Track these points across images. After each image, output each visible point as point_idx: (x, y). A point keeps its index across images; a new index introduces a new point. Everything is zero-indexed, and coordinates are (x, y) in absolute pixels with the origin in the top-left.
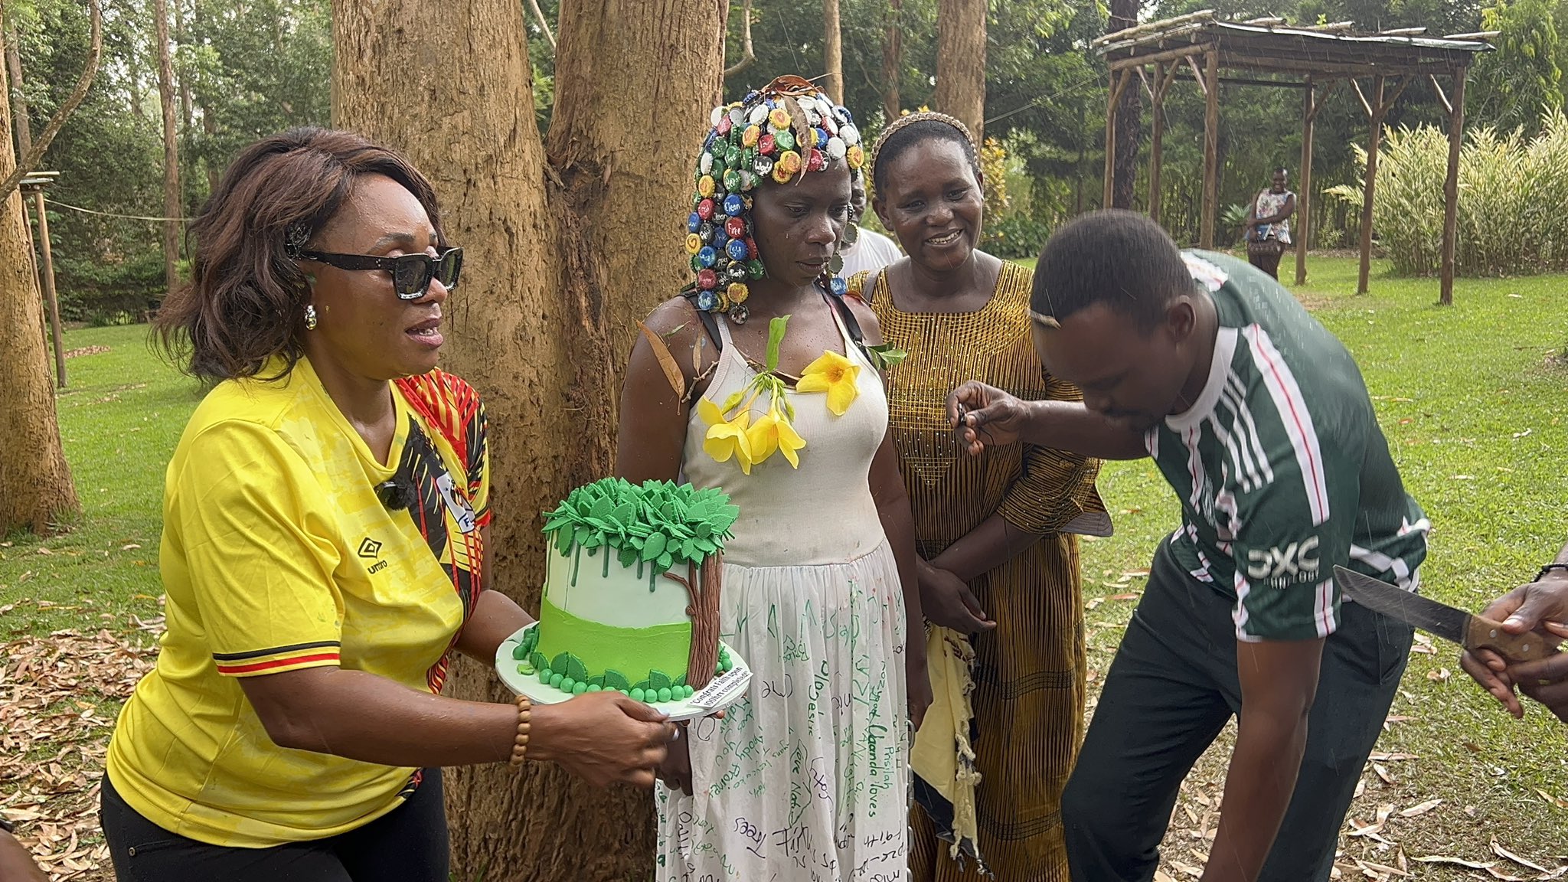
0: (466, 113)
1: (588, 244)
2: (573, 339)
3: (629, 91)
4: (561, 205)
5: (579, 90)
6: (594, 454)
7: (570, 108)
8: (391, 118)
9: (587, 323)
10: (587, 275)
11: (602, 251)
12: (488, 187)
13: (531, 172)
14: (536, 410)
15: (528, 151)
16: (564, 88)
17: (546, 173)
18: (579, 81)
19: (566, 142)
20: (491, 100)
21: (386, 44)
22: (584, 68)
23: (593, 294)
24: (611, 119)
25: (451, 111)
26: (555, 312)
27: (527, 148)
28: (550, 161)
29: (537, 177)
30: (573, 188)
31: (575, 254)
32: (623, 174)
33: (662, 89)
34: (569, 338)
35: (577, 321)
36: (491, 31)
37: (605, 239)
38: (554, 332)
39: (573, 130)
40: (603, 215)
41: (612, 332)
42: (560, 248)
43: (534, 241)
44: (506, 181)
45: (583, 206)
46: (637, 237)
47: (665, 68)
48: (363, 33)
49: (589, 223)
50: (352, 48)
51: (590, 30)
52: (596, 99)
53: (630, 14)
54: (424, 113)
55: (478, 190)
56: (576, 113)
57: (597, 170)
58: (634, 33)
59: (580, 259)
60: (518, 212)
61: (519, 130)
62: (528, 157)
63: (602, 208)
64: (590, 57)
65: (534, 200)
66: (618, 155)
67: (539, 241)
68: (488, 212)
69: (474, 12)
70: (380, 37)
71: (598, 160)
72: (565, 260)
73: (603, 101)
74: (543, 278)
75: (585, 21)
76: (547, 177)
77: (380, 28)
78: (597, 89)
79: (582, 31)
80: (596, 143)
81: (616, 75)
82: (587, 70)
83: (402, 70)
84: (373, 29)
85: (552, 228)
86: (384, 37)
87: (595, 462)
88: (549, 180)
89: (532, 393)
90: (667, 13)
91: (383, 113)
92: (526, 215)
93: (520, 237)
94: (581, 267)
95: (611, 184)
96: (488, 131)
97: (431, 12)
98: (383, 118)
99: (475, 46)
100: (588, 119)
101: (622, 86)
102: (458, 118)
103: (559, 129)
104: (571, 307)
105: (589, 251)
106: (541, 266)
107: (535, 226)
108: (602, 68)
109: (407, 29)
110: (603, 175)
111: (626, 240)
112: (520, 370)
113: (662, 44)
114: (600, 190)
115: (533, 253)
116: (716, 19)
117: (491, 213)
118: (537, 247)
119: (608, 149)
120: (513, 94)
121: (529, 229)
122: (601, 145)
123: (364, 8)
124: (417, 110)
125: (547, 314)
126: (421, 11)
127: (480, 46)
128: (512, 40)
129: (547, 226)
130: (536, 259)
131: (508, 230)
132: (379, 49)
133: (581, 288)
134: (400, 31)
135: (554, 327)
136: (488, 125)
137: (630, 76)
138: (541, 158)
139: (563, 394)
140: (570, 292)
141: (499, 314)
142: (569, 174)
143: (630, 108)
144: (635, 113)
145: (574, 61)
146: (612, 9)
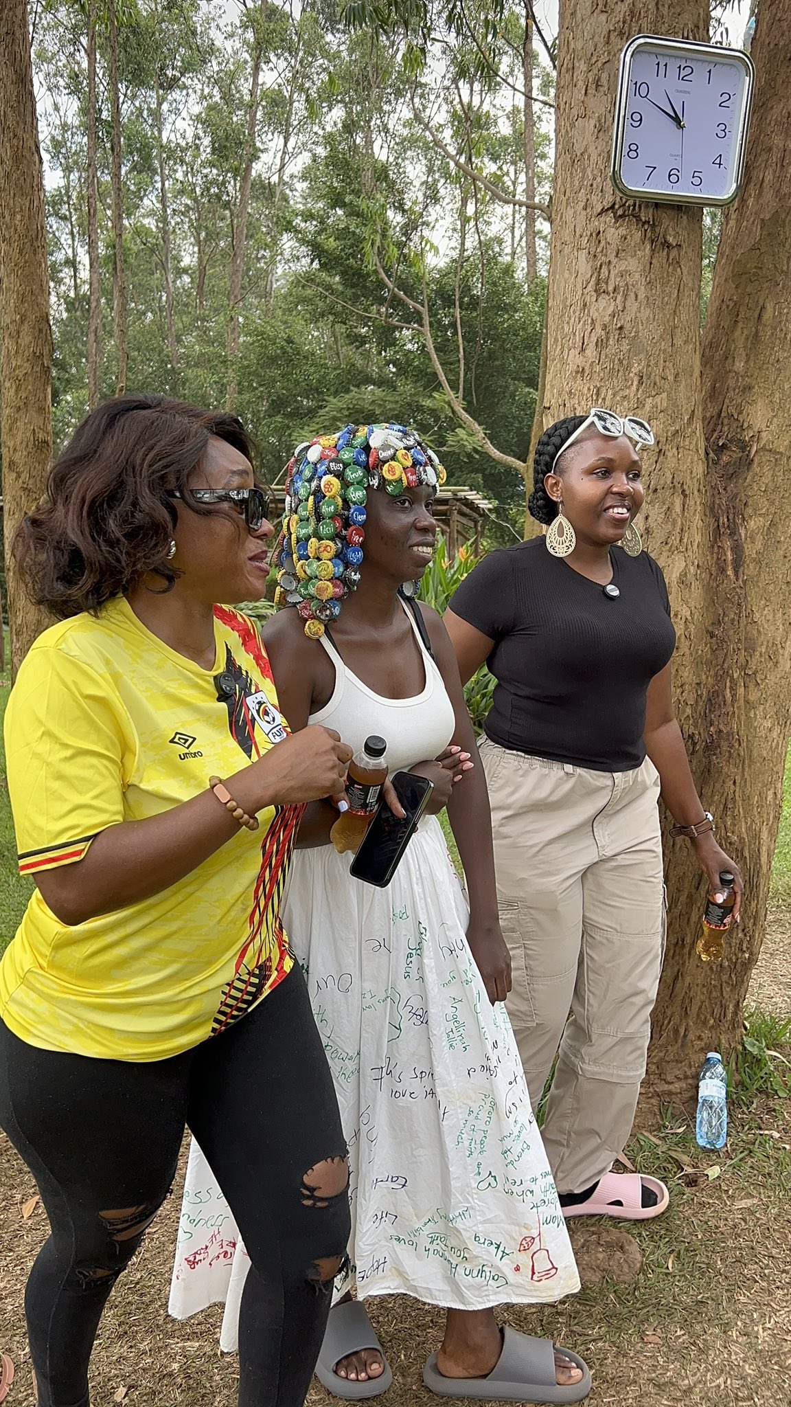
0: (664, 395)
1: (735, 508)
2: (718, 586)
3: (777, 382)
4: (715, 476)
5: (730, 382)
6: (728, 684)
7: (719, 397)
8: (604, 399)
9: (730, 572)
10: (732, 534)
11: (742, 515)
12: (674, 456)
13: (699, 447)
14: (687, 643)
15: (698, 429)
16: (714, 381)
17: (706, 448)
18: (730, 375)
19: (717, 424)
20: (682, 385)
21: (608, 339)
22: (737, 364)
23: (737, 549)
24: (759, 405)
25: (653, 393)
26: (707, 563)
27: (698, 427)
28: (707, 440)
29: (702, 452)
30: (722, 462)
31: (725, 515)
32: (766, 450)
34: (715, 584)
35: (723, 570)
36: (687, 329)
37: (745, 504)
38: (705, 580)
39: (723, 415)
40: (746, 484)
41: (745, 582)
42: (712, 509)
43: (698, 503)
44: (686, 452)
45: (730, 477)
46: (773, 503)
48: (588, 331)
49: (736, 490)
50: (575, 343)
51: (746, 332)
52: (748, 388)
53: (783, 318)
54: (632, 395)
55: (667, 458)
56: (727, 401)
57: (744, 446)
58: (786, 334)
59: (728, 520)
60: (690, 479)
61: (695, 411)
62: (698, 434)
63: (746, 478)
64: (744, 355)
65: (700, 469)
66: (764, 435)
67: (700, 503)
68: (671, 477)
69: (678, 314)
70: (603, 333)
71: (746, 438)
72: (718, 521)
73: (754, 390)
74: (700, 534)
75: (740, 325)
76: (707, 452)
77: (605, 327)
78: (749, 381)
79: (738, 333)
80: (746, 425)
81: (767, 369)
82: (739, 365)
83: (619, 359)
84: (600, 326)
85: (709, 494)
86: (607, 333)
87: (728, 690)
88: (708, 454)
89: (686, 629)
91: (598, 394)
92: (695, 481)
93: (690, 499)
94: (729, 526)
95: (756, 460)
96: (677, 412)
97: (647, 313)
98: (597, 400)
99: (675, 341)
100: (738, 406)
101: (772, 377)
102: (658, 399)
104: (718, 559)
105: (735, 514)
106: (700, 524)
107: (699, 491)
108: (755, 363)
109: (628, 326)
110: (749, 451)
111: (763, 504)
112: (679, 609)
114: (746, 462)
115: (696, 512)
117: (674, 477)
118: (699, 508)
119: (756, 430)
120: (695, 381)
121: (696, 492)
122: (750, 427)
123: (592, 310)
124: (627, 392)
125: (701, 564)
126: (639, 312)
127: (679, 341)
128: (697, 338)
129: (706, 491)
130: (698, 518)
131: (683, 492)
132: (601, 344)
133: (728, 544)
134: (622, 328)
135: (705, 575)
136: (678, 406)
137: (779, 370)
138: (704, 437)
139: (708, 631)
140: (719, 547)
141: (670, 561)
142: (719, 451)
143: (777, 396)
144: (780, 400)
145: (727, 358)
146: (768, 314)
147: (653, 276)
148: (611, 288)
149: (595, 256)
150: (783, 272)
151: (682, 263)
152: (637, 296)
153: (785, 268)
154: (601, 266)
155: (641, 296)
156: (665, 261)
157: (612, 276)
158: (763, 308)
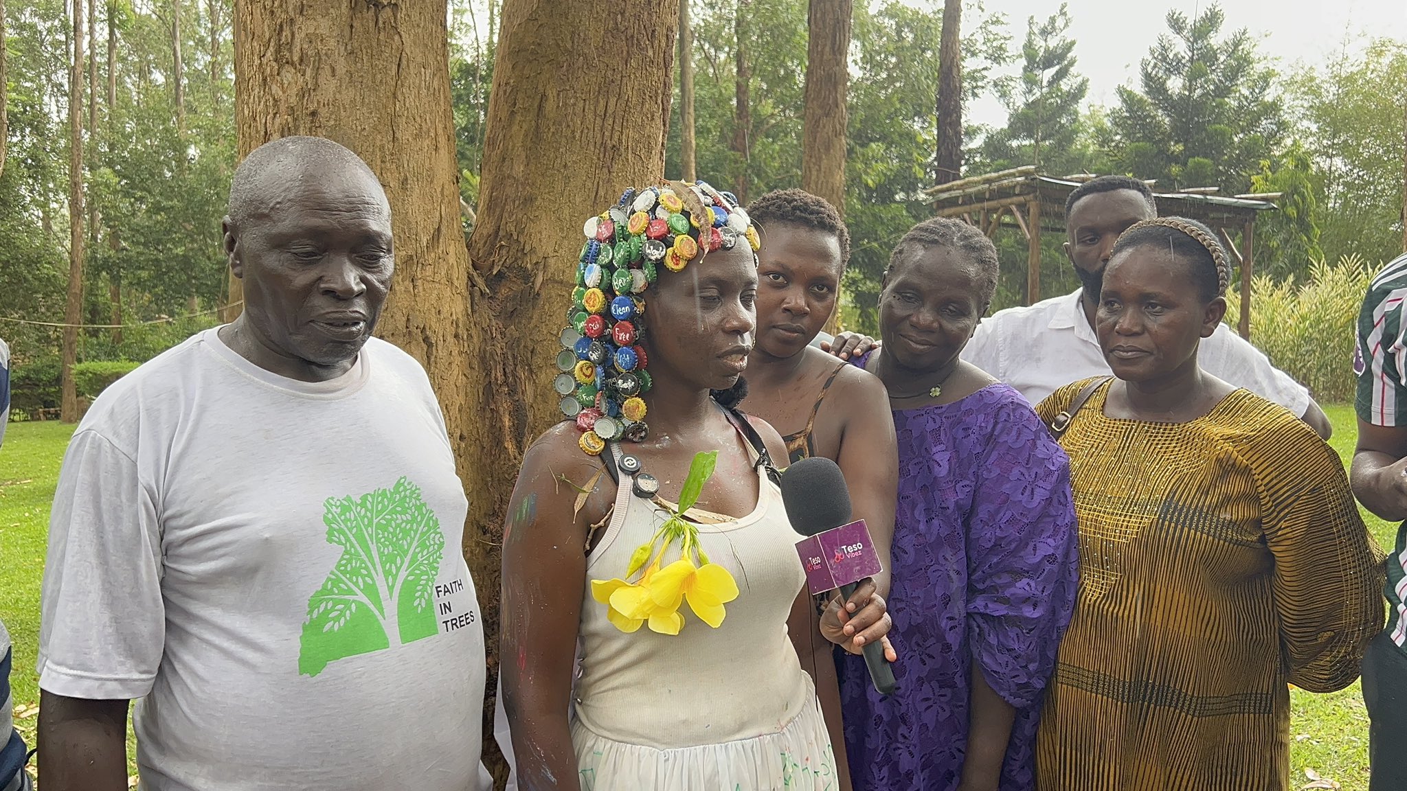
1: (514, 357)
2: (493, 462)
3: (566, 193)
4: (486, 315)
5: (510, 191)
7: (498, 210)
9: (510, 446)
10: (512, 392)
11: (529, 365)
12: (407, 291)
13: (455, 276)
15: (452, 253)
16: (492, 188)
17: (470, 278)
18: (510, 181)
19: (493, 246)
20: (415, 196)
21: (297, 128)
22: (516, 167)
23: (518, 412)
24: (544, 223)
26: (475, 432)
27: (452, 250)
28: (474, 265)
29: (461, 282)
30: (499, 296)
31: (500, 368)
32: (557, 282)
33: (601, 193)
34: (489, 461)
35: (499, 442)
36: (418, 119)
37: (532, 352)
38: (472, 455)
39: (501, 233)
40: (531, 326)
42: (483, 360)
43: (455, 353)
44: (427, 285)
45: (510, 316)
47: (605, 170)
48: (271, 115)
49: (516, 334)
50: (257, 132)
51: (525, 126)
52: (530, 200)
53: (570, 110)
55: (395, 294)
56: (505, 215)
57: (527, 277)
58: (573, 132)
59: (505, 374)
60: (439, 320)
61: (443, 229)
62: (452, 259)
63: (531, 318)
64: (523, 156)
65: (457, 307)
66: (552, 261)
67: (460, 353)
68: (405, 319)
69: (400, 97)
70: (290, 119)
71: (529, 266)
72: (488, 375)
73: (537, 203)
74: (462, 394)
75: (518, 118)
76: (472, 283)
78: (531, 190)
79: (515, 128)
80: (527, 248)
81: (552, 175)
82: (519, 169)
84: (283, 107)
85: (475, 339)
86: (295, 120)
88: (473, 286)
90: (610, 111)
92: (448, 323)
93: (440, 348)
94: (506, 383)
95: (543, 294)
96: (409, 231)
97: (351, 94)
99: (398, 135)
100: (518, 222)
101: (559, 187)
103: (485, 232)
104: (492, 426)
105: (516, 365)
106: (462, 380)
107: (456, 336)
108: (536, 168)
109: (323, 112)
110: (533, 283)
113: (603, 144)
114: (530, 297)
115: (454, 366)
116: (659, 122)
117: (408, 320)
118: (457, 359)
119: (541, 255)
120: (439, 190)
121: (450, 339)
122: (533, 250)
123: (274, 87)
125: (465, 434)
126: (340, 92)
127: (405, 135)
128: (440, 131)
129: (470, 336)
130: (456, 372)
131: (426, 340)
133: (504, 406)
134: (314, 114)
135: (472, 449)
136: (409, 223)
137: (567, 177)
138: (466, 262)
140: (492, 410)
142: (496, 280)
143: (566, 211)
144: (571, 216)
145: (504, 159)
146: (550, 105)
147: (356, 45)
148: (296, 59)
149: (272, 12)
150: (567, 50)
151: (402, 29)
152: (333, 70)
153: (569, 46)
154: (281, 26)
155: (341, 69)
156: (372, 24)
157: (297, 41)
158: (544, 97)
